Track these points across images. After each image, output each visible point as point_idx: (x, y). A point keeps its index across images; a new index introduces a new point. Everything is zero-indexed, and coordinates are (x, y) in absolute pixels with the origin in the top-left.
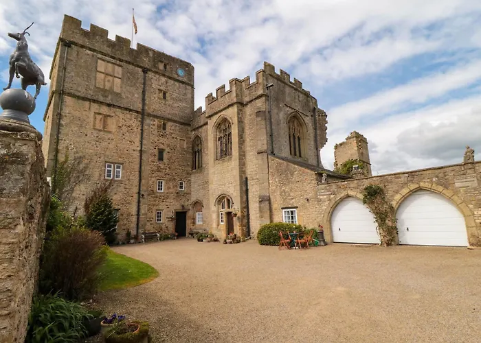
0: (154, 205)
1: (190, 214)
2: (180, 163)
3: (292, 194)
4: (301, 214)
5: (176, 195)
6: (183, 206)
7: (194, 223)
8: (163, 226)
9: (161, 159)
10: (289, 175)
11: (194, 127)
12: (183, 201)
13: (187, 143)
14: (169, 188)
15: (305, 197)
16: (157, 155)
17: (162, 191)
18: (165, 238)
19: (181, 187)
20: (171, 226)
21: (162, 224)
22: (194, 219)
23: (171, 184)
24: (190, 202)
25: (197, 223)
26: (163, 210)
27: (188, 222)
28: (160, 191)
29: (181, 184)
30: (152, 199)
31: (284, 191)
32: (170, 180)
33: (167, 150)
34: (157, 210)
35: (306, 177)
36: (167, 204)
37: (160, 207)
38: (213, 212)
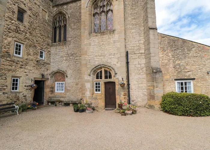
0: (9, 70)
1: (48, 83)
2: (42, 32)
3: (187, 67)
4: (199, 85)
5: (36, 62)
6: (43, 75)
7: (52, 91)
8: (21, 96)
9: (20, 19)
10: (186, 50)
11: (57, 3)
12: (43, 70)
13: (48, 16)
14: (29, 54)
15: (204, 70)
16: (16, 12)
17: (21, 56)
18: (24, 109)
19: (41, 56)
20: (30, 95)
21: (19, 93)
22: (53, 88)
23: (31, 51)
24: (49, 72)
25: (56, 91)
26: (20, 77)
27: (47, 90)
28: (17, 55)
29: (41, 53)
30: (7, 63)
31: (179, 64)
32: (30, 46)
33: (29, 12)
34: (13, 77)
35: (205, 53)
36: (25, 71)
37: (18, 74)
38: (88, 81)
